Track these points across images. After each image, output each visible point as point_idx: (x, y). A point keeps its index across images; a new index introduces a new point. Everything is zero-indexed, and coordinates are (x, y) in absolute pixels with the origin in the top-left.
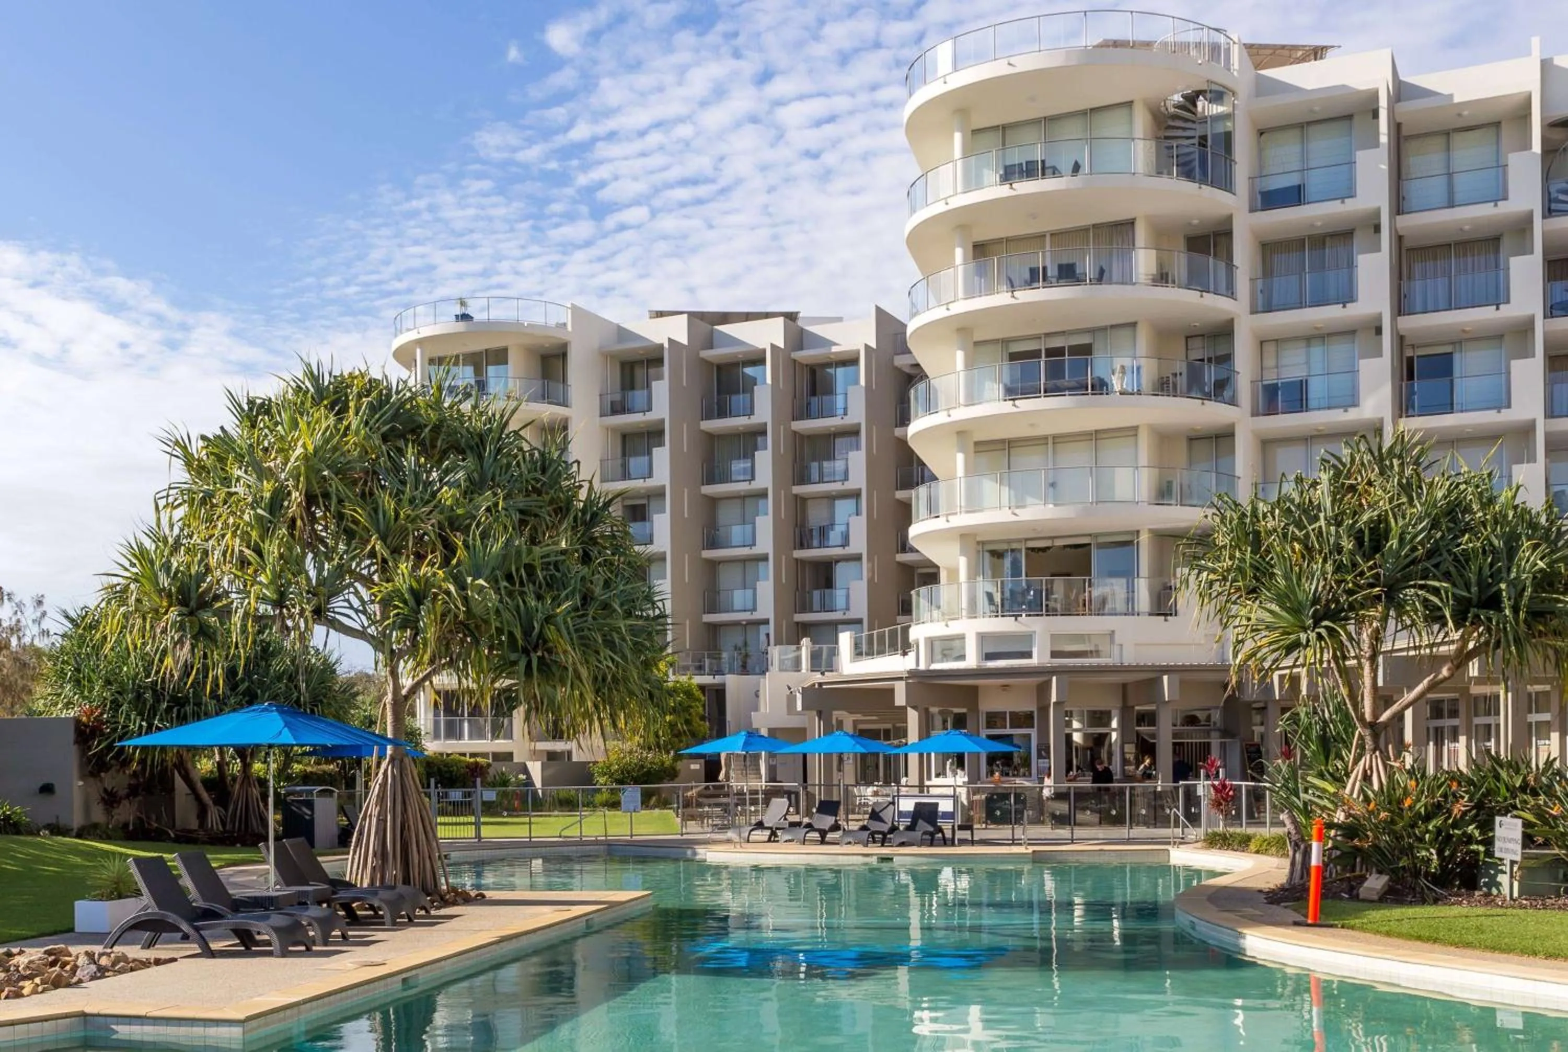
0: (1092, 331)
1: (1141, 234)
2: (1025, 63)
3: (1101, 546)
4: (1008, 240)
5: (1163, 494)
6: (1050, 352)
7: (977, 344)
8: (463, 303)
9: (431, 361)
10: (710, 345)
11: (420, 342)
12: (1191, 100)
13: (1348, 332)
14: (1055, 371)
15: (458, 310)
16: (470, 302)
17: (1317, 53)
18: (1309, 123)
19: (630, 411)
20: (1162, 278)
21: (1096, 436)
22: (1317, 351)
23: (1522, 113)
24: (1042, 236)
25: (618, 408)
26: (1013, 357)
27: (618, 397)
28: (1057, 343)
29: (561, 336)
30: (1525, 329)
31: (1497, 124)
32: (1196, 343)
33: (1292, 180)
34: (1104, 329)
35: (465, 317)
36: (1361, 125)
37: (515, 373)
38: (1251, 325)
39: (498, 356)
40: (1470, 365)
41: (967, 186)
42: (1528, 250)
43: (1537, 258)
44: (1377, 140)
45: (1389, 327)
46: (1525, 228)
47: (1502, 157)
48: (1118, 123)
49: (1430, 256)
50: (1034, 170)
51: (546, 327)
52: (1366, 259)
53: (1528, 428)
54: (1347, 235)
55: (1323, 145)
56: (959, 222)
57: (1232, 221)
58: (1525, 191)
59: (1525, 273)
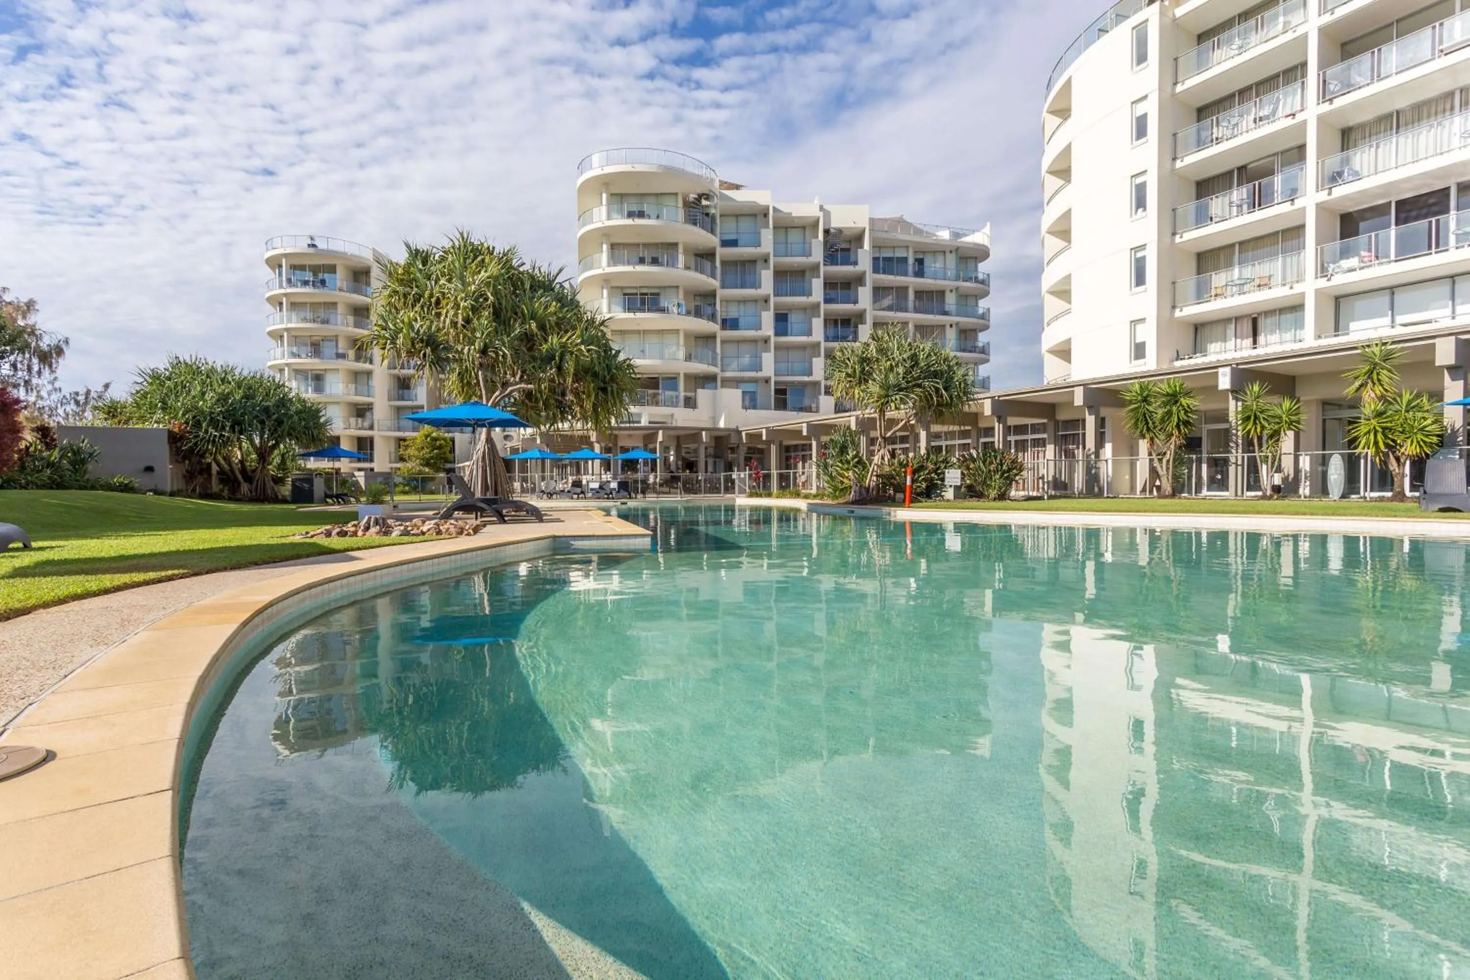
0: (660, 288)
1: (681, 249)
2: (639, 168)
3: (663, 379)
4: (624, 244)
5: (688, 358)
6: (642, 294)
7: (612, 287)
8: (312, 239)
9: (293, 267)
11: (286, 255)
12: (700, 196)
13: (755, 301)
14: (643, 302)
15: (310, 242)
16: (316, 239)
17: (737, 187)
18: (741, 215)
20: (687, 268)
21: (661, 332)
22: (742, 306)
23: (815, 224)
24: (638, 245)
26: (625, 294)
28: (645, 291)
29: (368, 263)
30: (817, 306)
31: (804, 228)
32: (698, 298)
33: (733, 237)
34: (665, 287)
35: (314, 246)
36: (760, 218)
37: (340, 278)
38: (721, 293)
39: (332, 269)
40: (794, 319)
41: (609, 218)
42: (818, 277)
43: (821, 280)
44: (767, 226)
45: (772, 300)
46: (815, 268)
47: (807, 240)
48: (670, 201)
49: (780, 274)
50: (641, 215)
51: (360, 257)
52: (764, 272)
53: (818, 344)
54: (753, 262)
55: (745, 225)
56: (605, 233)
57: (714, 249)
58: (817, 255)
59: (817, 285)
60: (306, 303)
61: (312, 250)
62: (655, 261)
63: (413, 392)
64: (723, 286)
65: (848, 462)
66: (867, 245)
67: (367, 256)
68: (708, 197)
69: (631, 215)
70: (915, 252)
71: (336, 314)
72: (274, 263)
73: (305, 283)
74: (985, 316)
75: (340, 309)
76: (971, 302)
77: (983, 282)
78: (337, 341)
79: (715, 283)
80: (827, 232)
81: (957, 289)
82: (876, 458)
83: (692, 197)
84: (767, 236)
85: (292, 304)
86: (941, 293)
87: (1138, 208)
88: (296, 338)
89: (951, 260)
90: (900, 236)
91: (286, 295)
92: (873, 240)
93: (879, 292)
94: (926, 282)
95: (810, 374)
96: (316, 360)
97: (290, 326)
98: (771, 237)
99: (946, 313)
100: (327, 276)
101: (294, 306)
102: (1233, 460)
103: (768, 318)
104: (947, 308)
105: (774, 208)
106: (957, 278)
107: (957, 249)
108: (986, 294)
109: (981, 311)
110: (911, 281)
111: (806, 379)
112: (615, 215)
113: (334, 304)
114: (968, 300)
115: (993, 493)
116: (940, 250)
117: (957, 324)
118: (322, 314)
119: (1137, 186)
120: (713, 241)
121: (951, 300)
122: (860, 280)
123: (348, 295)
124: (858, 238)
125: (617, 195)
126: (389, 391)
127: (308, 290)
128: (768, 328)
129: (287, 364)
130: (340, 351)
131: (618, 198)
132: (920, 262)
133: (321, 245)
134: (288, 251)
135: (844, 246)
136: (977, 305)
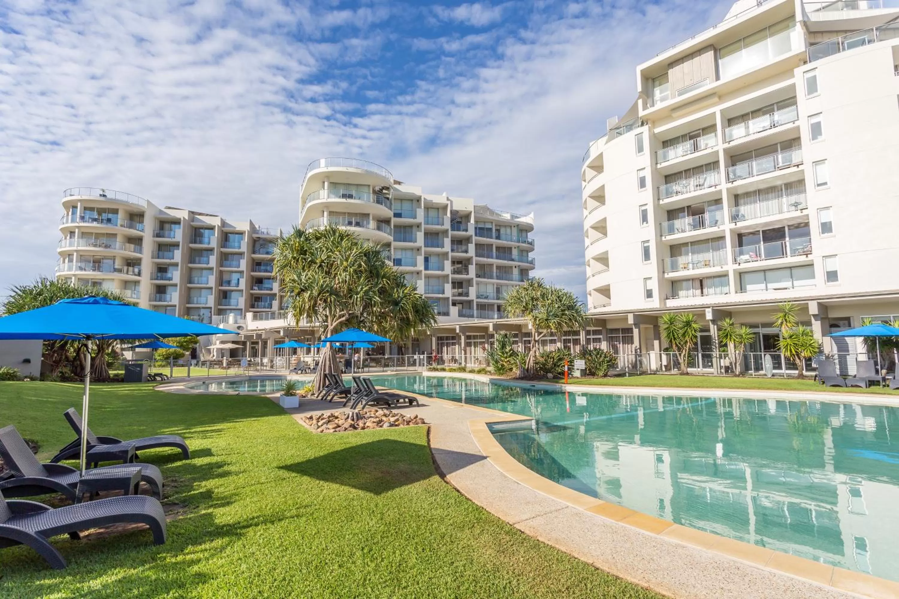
1: (371, 217)
2: (351, 170)
4: (336, 212)
8: (103, 191)
9: (85, 209)
10: (193, 221)
11: (80, 201)
12: (383, 188)
13: (412, 249)
15: (102, 193)
16: (106, 191)
18: (403, 199)
19: (163, 237)
20: (375, 228)
23: (446, 208)
24: (345, 213)
25: (158, 236)
27: (158, 232)
29: (143, 209)
30: (447, 254)
31: (438, 209)
33: (399, 212)
35: (104, 196)
36: (415, 203)
37: (121, 218)
38: (394, 244)
39: (115, 211)
40: (433, 260)
41: (328, 197)
42: (448, 237)
43: (450, 239)
44: (420, 207)
45: (423, 249)
46: (445, 232)
47: (440, 216)
48: (366, 189)
49: (427, 234)
50: (351, 196)
51: (138, 205)
52: (418, 233)
53: (448, 276)
54: (411, 226)
55: (406, 206)
56: (326, 205)
57: (391, 218)
58: (447, 225)
59: (447, 242)
60: (92, 233)
61: (102, 199)
62: (358, 224)
63: (168, 296)
64: (395, 240)
65: (507, 353)
66: (472, 221)
67: (144, 204)
68: (387, 188)
69: (344, 196)
70: (496, 225)
71: (116, 241)
72: (71, 206)
73: (95, 220)
74: (532, 262)
75: (119, 239)
76: (525, 254)
77: (531, 244)
78: (114, 260)
79: (391, 238)
80: (451, 212)
81: (518, 247)
82: (531, 352)
83: (377, 189)
84: (421, 214)
85: (83, 233)
86: (510, 249)
87: (643, 222)
88: (83, 257)
89: (515, 231)
90: (488, 216)
91: (78, 227)
92: (475, 217)
93: (478, 246)
94: (502, 242)
95: (443, 293)
96: (99, 273)
97: (80, 248)
98: (423, 214)
99: (513, 260)
100: (110, 216)
101: (84, 235)
102: (715, 355)
103: (420, 260)
104: (513, 257)
105: (425, 199)
106: (518, 241)
107: (518, 225)
108: (532, 250)
109: (530, 259)
110: (493, 241)
111: (441, 296)
112: (332, 195)
113: (115, 235)
114: (524, 252)
115: (601, 373)
116: (508, 225)
117: (519, 266)
118: (104, 240)
119: (642, 211)
120: (389, 213)
121: (515, 252)
122: (468, 240)
123: (127, 229)
124: (467, 216)
125: (333, 183)
126: (150, 294)
127: (95, 224)
128: (420, 267)
129: (74, 275)
130: (116, 267)
131: (334, 185)
132: (498, 231)
133: (110, 195)
134: (84, 198)
135: (459, 220)
136: (528, 256)
